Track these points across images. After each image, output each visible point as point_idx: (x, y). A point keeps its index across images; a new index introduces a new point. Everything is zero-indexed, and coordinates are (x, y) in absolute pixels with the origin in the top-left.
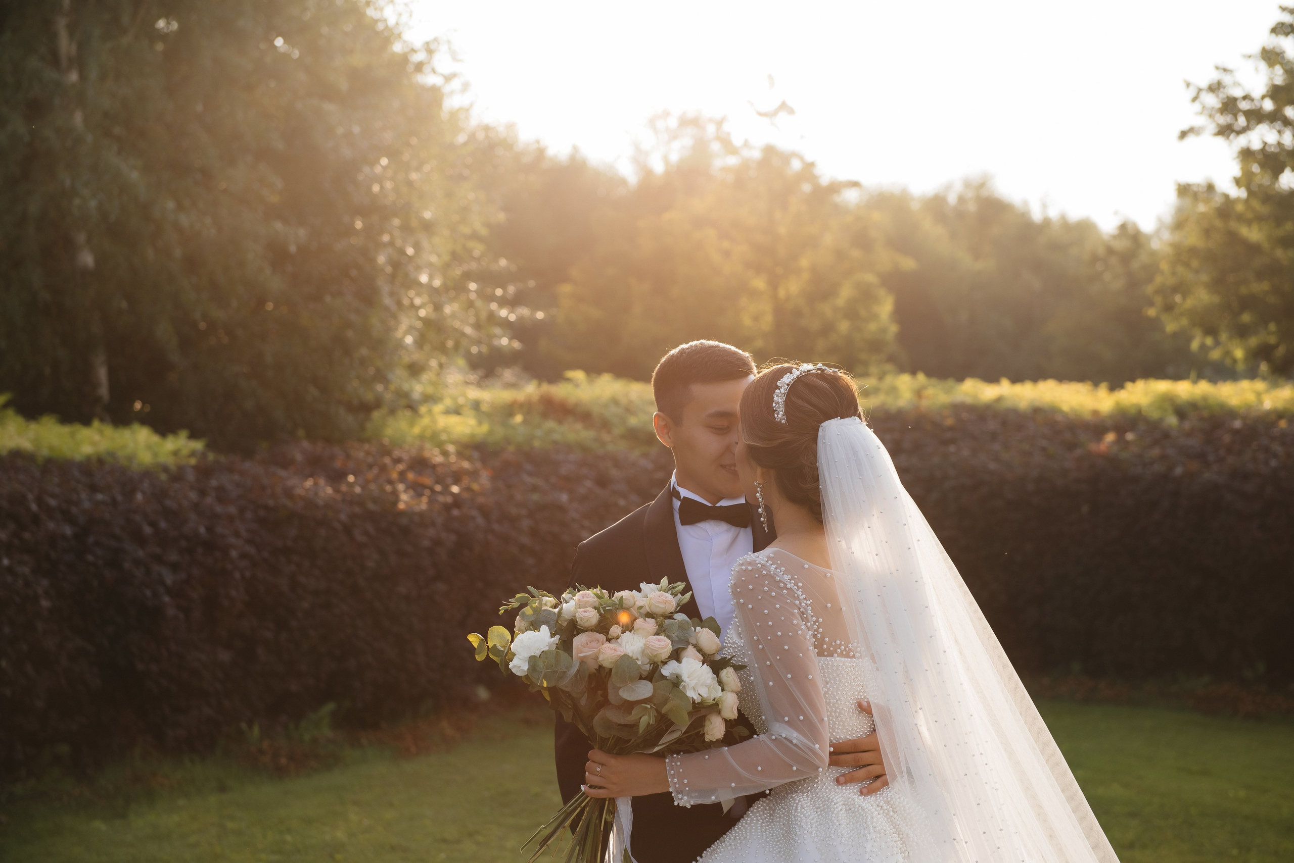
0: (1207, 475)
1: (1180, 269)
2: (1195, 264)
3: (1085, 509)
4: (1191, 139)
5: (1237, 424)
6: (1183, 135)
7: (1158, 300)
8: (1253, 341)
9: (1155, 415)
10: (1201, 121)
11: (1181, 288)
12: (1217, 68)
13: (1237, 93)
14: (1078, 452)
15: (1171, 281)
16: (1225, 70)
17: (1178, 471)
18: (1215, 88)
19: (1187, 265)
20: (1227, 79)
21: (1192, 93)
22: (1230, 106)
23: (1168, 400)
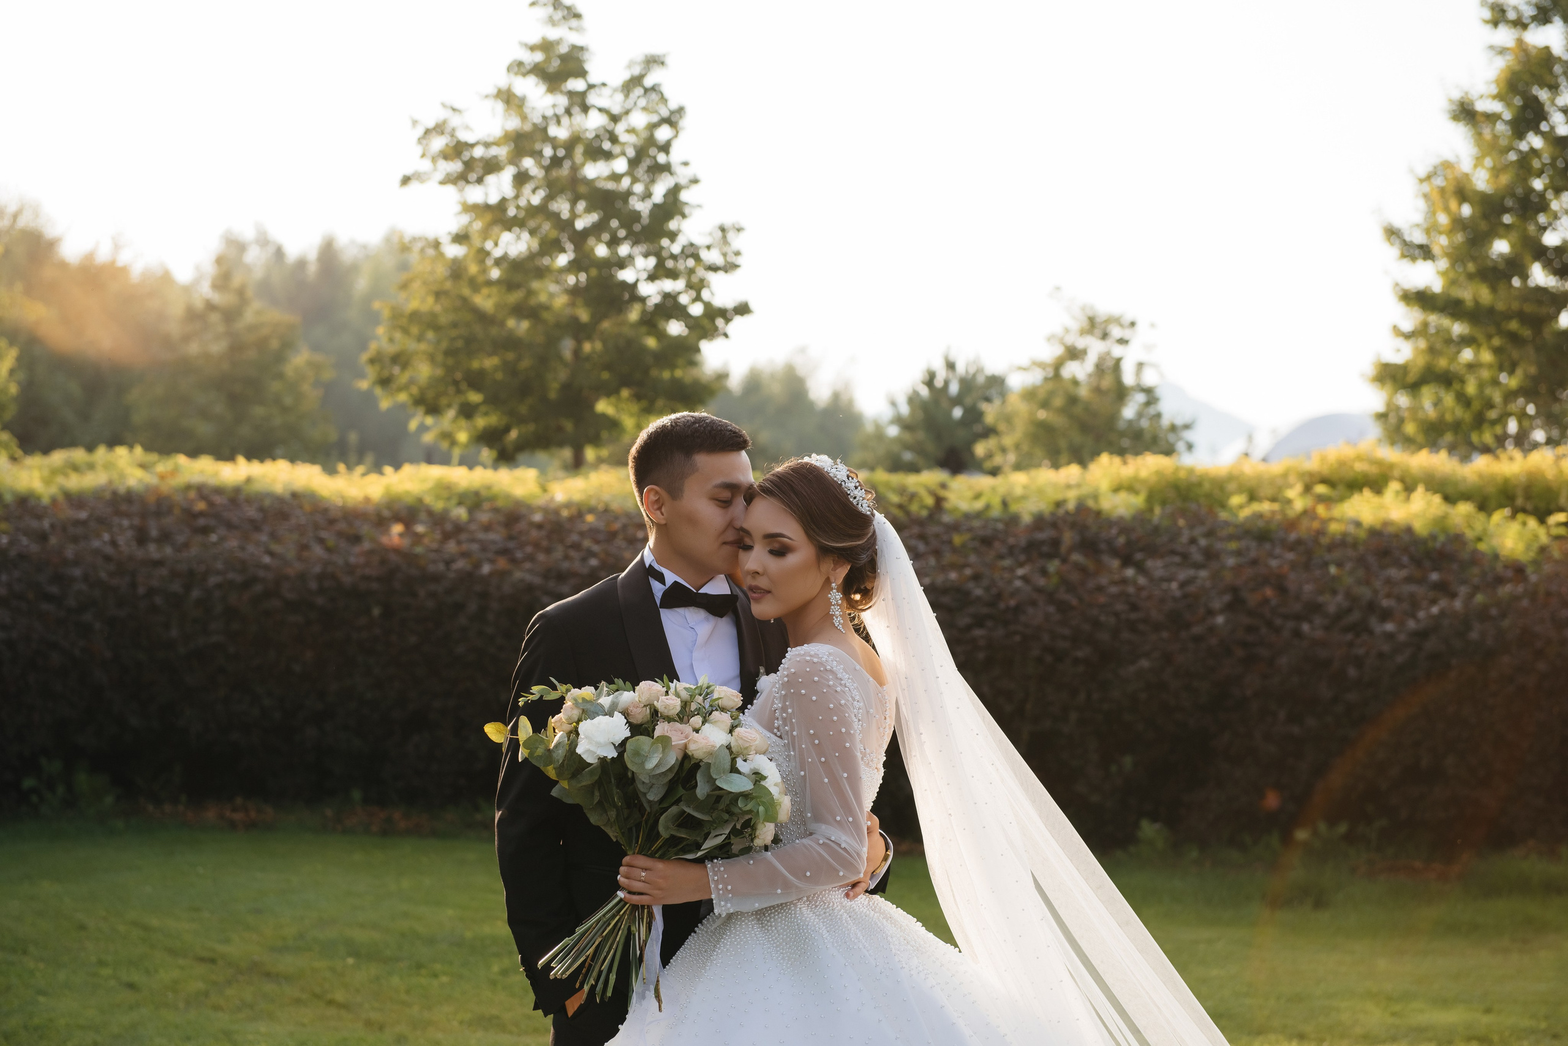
0: (518, 575)
1: (398, 335)
2: (415, 330)
3: (376, 611)
4: (414, 186)
5: (537, 517)
6: (406, 180)
7: (371, 372)
8: (481, 422)
9: (439, 506)
10: (425, 165)
11: (401, 359)
12: (444, 105)
13: (465, 136)
14: (366, 545)
15: (391, 349)
16: (454, 110)
17: (486, 569)
18: (439, 129)
19: (405, 331)
20: (455, 121)
21: (420, 131)
22: (458, 149)
23: (444, 488)
